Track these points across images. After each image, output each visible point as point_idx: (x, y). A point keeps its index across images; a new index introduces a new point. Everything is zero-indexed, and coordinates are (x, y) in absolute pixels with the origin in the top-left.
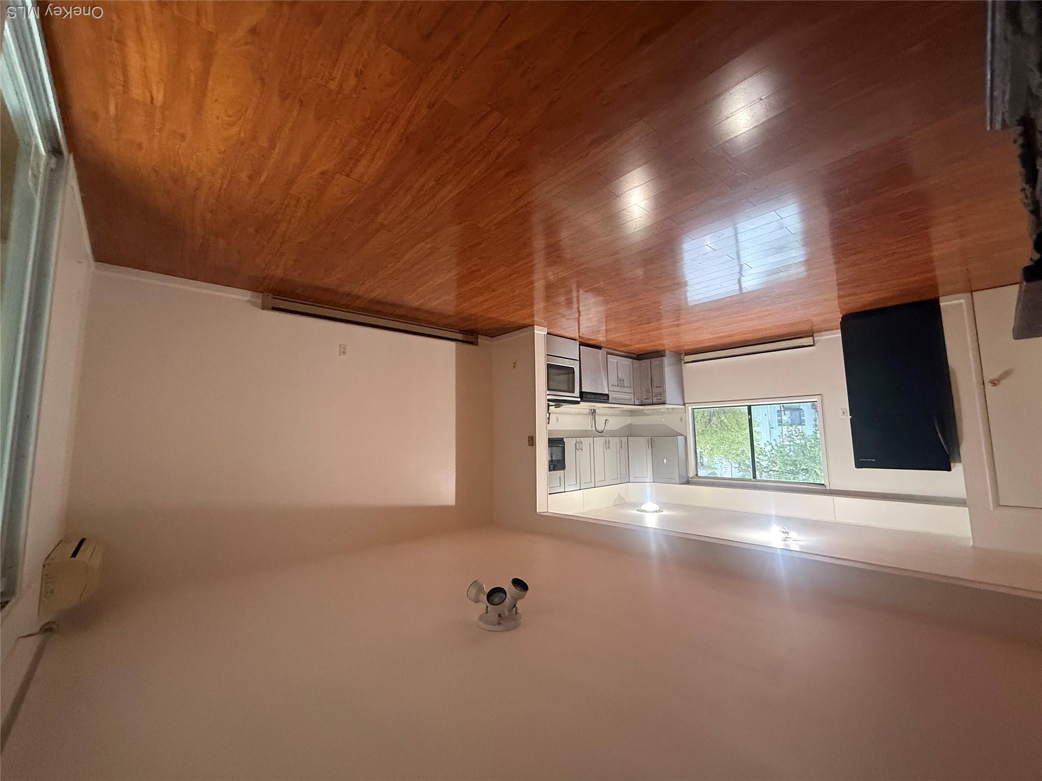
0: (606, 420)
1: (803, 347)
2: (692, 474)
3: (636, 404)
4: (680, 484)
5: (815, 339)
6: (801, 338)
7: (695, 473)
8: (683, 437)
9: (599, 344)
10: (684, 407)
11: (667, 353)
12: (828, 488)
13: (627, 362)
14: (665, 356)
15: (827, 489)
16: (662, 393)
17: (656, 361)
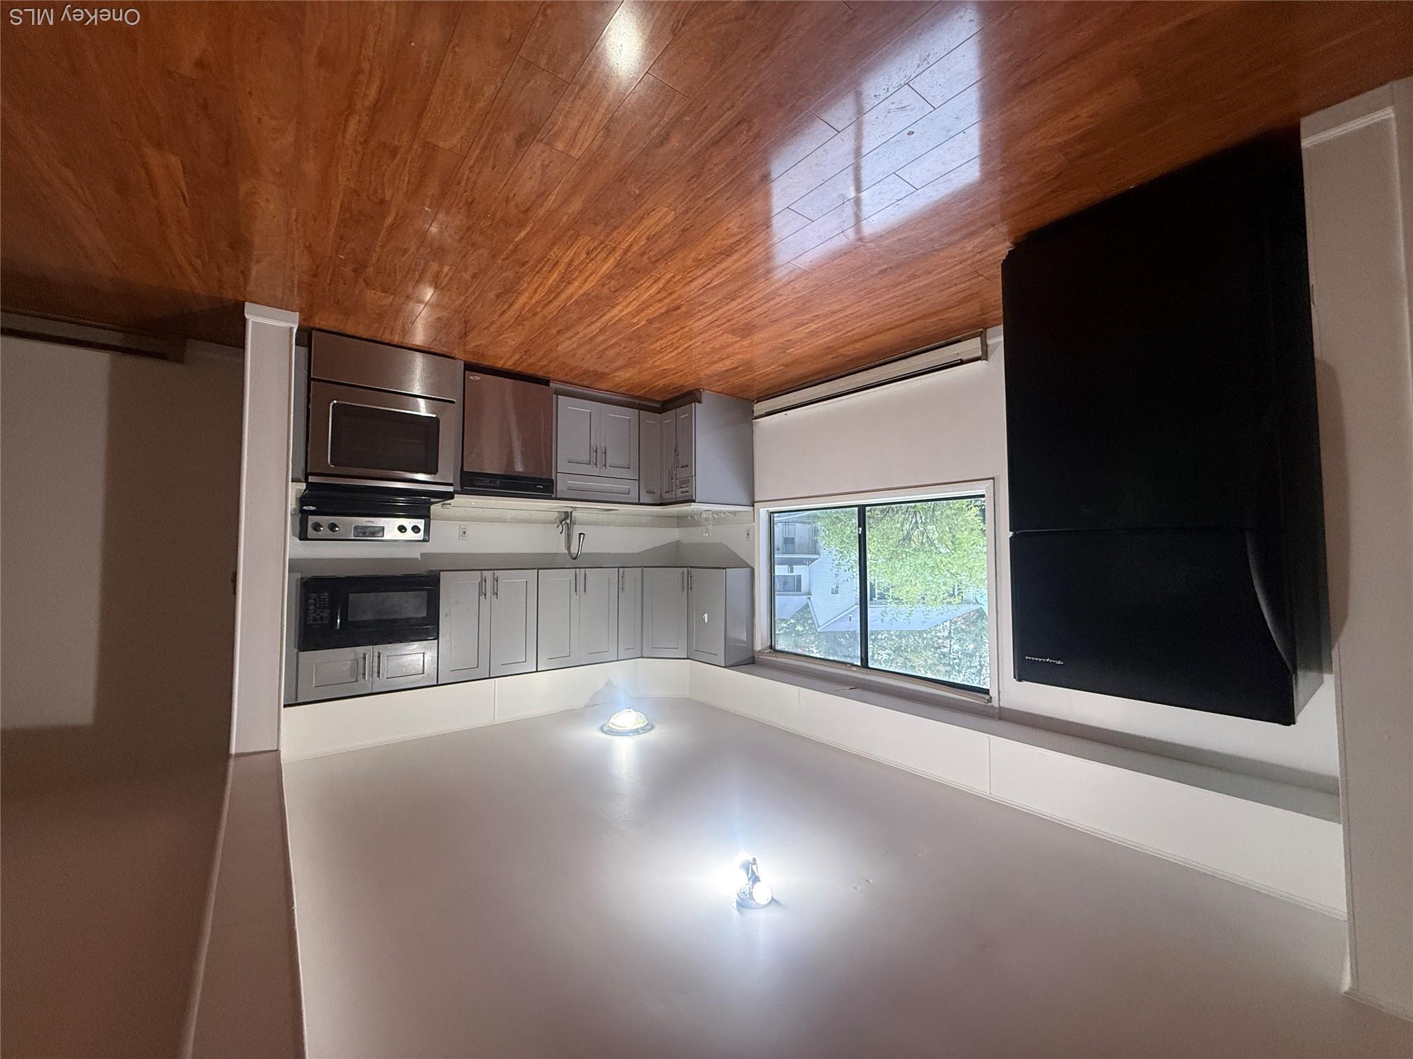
0: (580, 534)
1: (962, 362)
2: (760, 644)
3: (641, 501)
4: (725, 667)
5: (989, 342)
6: (958, 341)
7: (769, 644)
8: (748, 569)
9: (540, 374)
10: (750, 509)
11: (705, 396)
12: (995, 703)
13: (627, 414)
14: (700, 402)
15: (992, 706)
16: (687, 481)
17: (681, 413)
